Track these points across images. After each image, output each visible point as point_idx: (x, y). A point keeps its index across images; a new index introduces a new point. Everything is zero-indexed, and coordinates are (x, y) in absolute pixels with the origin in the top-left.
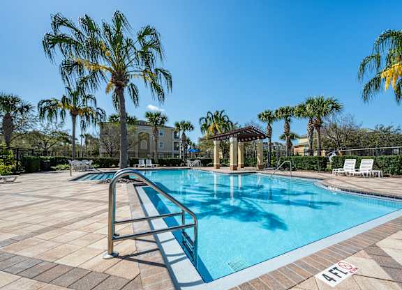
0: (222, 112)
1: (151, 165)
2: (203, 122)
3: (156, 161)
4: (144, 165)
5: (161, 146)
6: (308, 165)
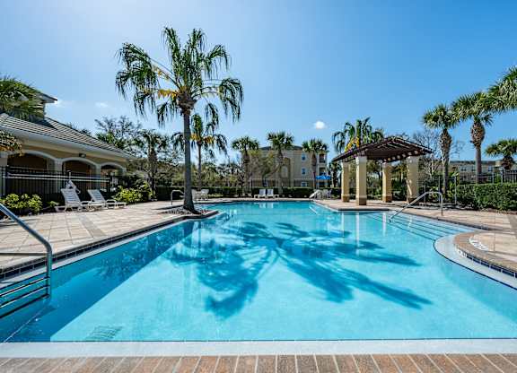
0: (366, 121)
1: (272, 195)
2: (339, 138)
3: (281, 191)
4: (264, 195)
5: (304, 173)
6: (504, 201)
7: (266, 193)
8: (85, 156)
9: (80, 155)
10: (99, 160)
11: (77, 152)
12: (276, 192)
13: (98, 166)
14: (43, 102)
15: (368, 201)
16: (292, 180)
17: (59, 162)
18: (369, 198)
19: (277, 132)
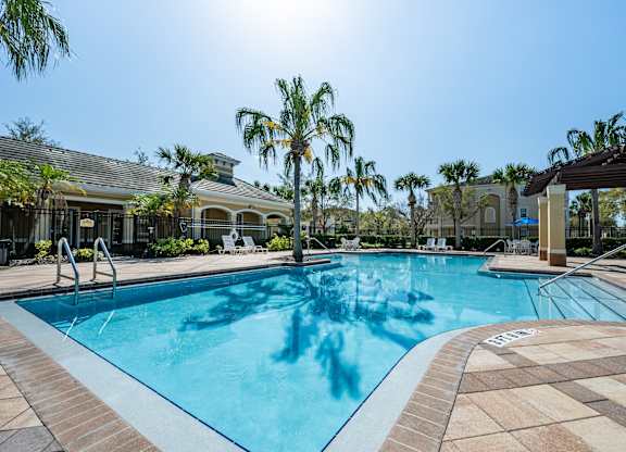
3: (458, 242)
7: (436, 243)
8: (254, 208)
9: (250, 207)
10: (265, 210)
11: (248, 204)
12: (450, 242)
13: (265, 216)
14: (232, 165)
15: (568, 259)
16: (503, 226)
17: (234, 214)
18: (571, 254)
19: (452, 161)
